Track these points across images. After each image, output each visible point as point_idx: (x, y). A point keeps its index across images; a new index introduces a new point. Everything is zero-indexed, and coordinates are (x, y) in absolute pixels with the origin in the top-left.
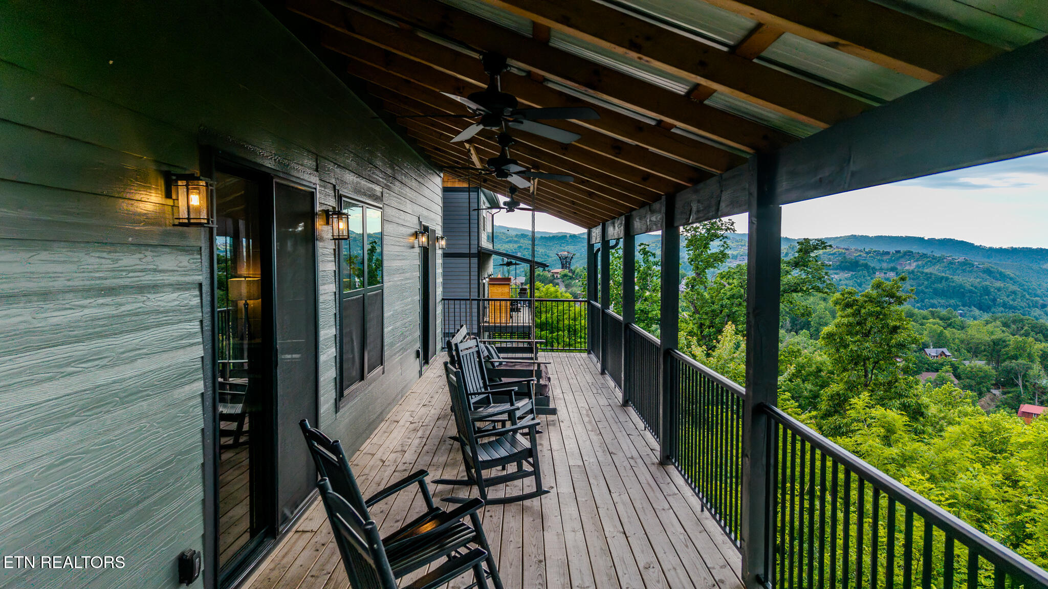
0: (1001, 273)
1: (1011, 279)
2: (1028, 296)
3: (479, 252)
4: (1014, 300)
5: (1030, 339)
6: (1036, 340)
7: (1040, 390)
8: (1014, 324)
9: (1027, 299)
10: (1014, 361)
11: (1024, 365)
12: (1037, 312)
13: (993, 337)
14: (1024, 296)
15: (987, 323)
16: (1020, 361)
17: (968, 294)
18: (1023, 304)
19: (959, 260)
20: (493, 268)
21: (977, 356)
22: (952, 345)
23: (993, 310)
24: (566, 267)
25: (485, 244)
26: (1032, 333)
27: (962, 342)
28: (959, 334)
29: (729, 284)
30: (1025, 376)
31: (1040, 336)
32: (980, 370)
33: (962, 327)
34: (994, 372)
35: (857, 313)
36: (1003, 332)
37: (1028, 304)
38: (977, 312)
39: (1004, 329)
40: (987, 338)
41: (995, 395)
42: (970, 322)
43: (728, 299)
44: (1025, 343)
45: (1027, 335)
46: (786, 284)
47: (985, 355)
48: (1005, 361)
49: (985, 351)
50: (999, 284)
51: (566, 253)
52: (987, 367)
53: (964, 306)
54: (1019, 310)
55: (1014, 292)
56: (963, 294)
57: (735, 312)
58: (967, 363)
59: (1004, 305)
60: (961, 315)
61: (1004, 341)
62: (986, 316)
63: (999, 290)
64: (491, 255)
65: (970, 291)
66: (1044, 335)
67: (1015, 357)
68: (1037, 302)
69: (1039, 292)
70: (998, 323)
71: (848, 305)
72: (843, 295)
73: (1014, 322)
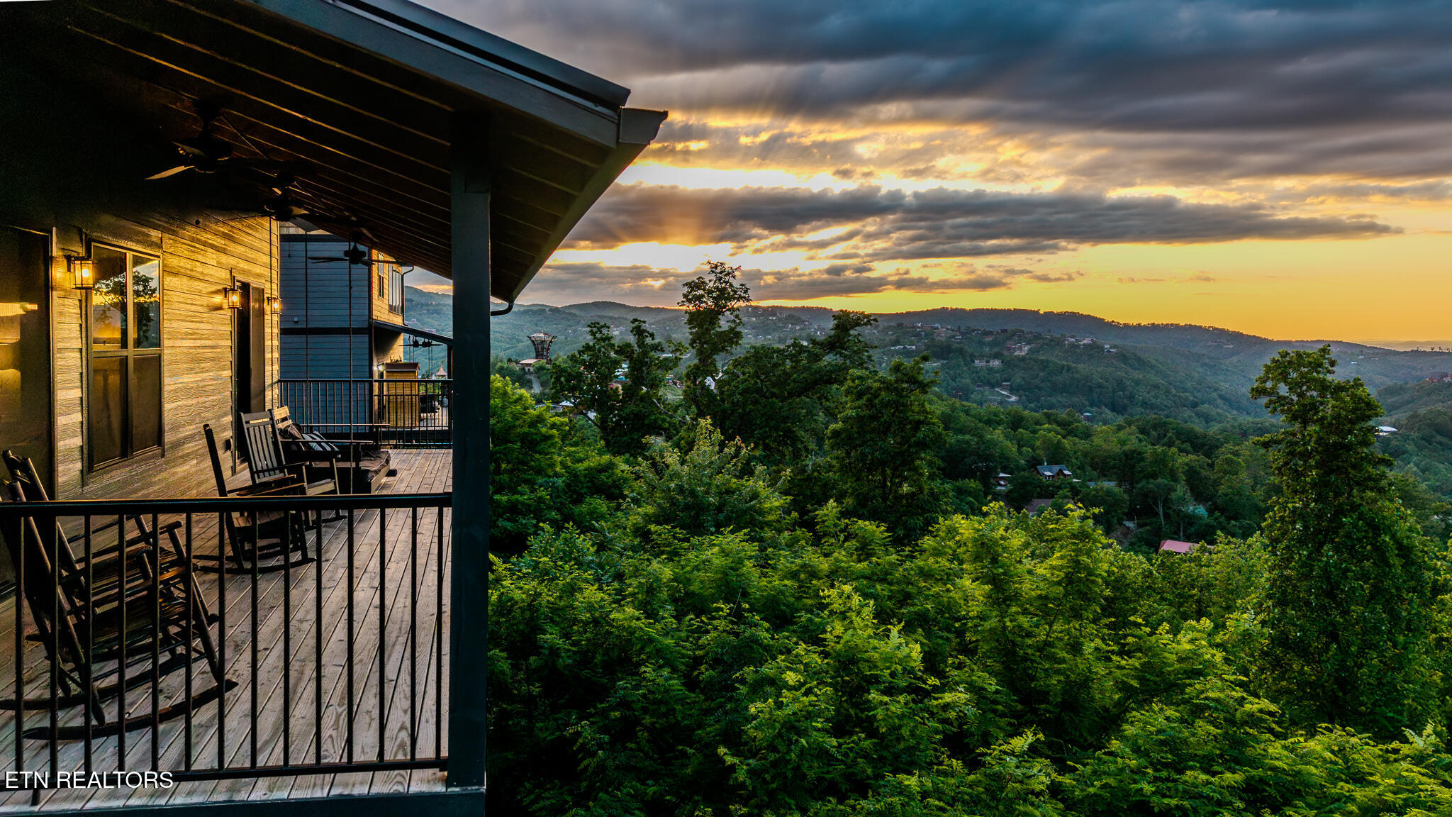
0: (1139, 360)
1: (1152, 367)
2: (1174, 391)
3: (370, 325)
4: (1156, 397)
5: (1174, 450)
6: (1181, 451)
7: (1186, 520)
8: (1155, 430)
9: (1174, 396)
10: (1151, 480)
11: (1165, 485)
12: (1187, 413)
13: (1126, 448)
14: (1168, 391)
15: (1120, 428)
16: (1160, 480)
17: (1098, 390)
18: (1168, 403)
19: (1085, 342)
21: (1105, 476)
22: (1074, 460)
23: (1129, 410)
24: (542, 355)
26: (1177, 442)
27: (1085, 455)
28: (1082, 445)
30: (1166, 501)
31: (1187, 446)
32: (1109, 493)
33: (1087, 435)
34: (1126, 496)
36: (1140, 440)
37: (1175, 402)
38: (1109, 414)
39: (1141, 436)
40: (1117, 449)
41: (1128, 528)
42: (1099, 428)
44: (1165, 456)
45: (1170, 444)
47: (1115, 473)
48: (1140, 480)
49: (1114, 467)
50: (1137, 375)
51: (542, 335)
52: (1117, 490)
53: (1091, 406)
54: (1163, 410)
55: (1156, 387)
56: (1091, 389)
58: (1092, 485)
59: (1144, 404)
60: (1088, 418)
61: (1140, 453)
62: (1120, 420)
63: (1137, 383)
65: (1100, 386)
66: (1192, 444)
67: (1154, 476)
68: (1186, 399)
69: (1189, 385)
70: (1133, 428)
71: (860, 395)
72: (853, 381)
73: (1155, 427)
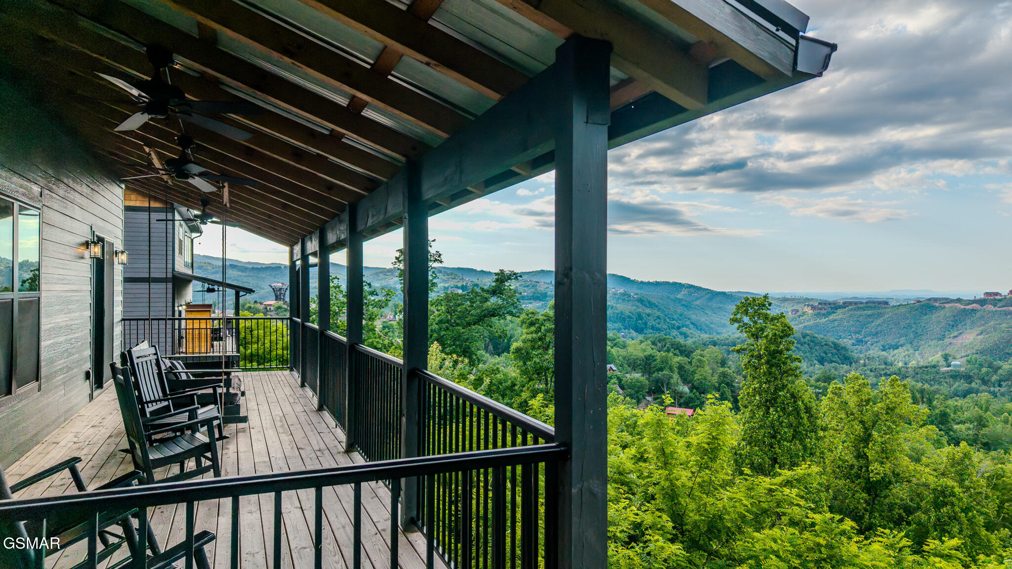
0: (649, 302)
1: (656, 306)
2: (668, 320)
3: (174, 276)
4: (659, 324)
5: (671, 354)
6: (675, 354)
7: (679, 395)
8: (660, 343)
9: (668, 323)
10: (660, 372)
11: (667, 375)
12: (675, 333)
13: (645, 354)
14: (665, 320)
15: (641, 342)
16: (664, 372)
17: (628, 319)
18: (665, 327)
19: (620, 291)
20: (191, 294)
21: (635, 370)
22: (618, 361)
23: (645, 331)
24: (280, 298)
25: (181, 267)
26: (672, 350)
27: (624, 358)
28: (623, 352)
29: (438, 310)
30: (668, 384)
31: (677, 352)
32: (638, 381)
33: (624, 347)
34: (647, 382)
35: (539, 330)
36: (652, 349)
37: (669, 327)
38: (634, 334)
39: (653, 346)
40: (641, 355)
41: (648, 401)
42: (629, 342)
43: (436, 324)
44: (667, 357)
45: (668, 351)
46: (486, 310)
47: (641, 369)
48: (654, 372)
49: (640, 365)
50: (648, 311)
51: (280, 285)
52: (642, 379)
53: (625, 329)
54: (663, 331)
55: (658, 317)
56: (624, 319)
57: (443, 336)
58: (628, 375)
59: (653, 328)
60: (623, 337)
61: (653, 357)
62: (641, 337)
63: (649, 315)
64: (190, 281)
65: (629, 317)
66: (680, 350)
67: (661, 369)
68: (674, 325)
69: (675, 317)
70: (649, 342)
71: (532, 324)
72: (527, 315)
73: (660, 341)
